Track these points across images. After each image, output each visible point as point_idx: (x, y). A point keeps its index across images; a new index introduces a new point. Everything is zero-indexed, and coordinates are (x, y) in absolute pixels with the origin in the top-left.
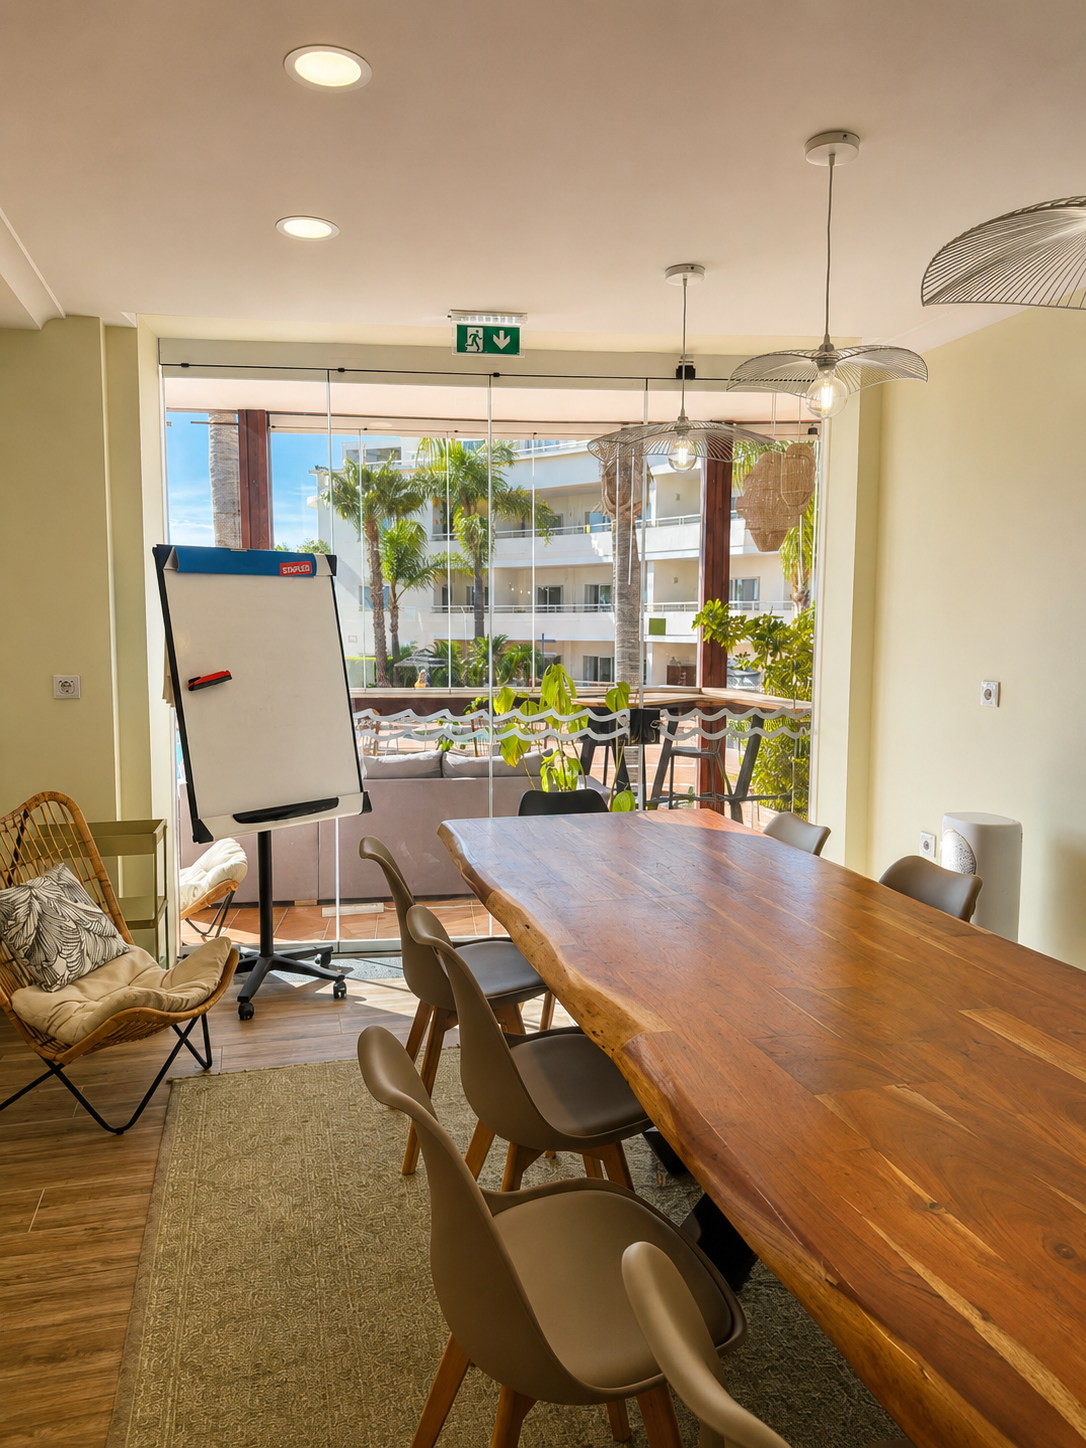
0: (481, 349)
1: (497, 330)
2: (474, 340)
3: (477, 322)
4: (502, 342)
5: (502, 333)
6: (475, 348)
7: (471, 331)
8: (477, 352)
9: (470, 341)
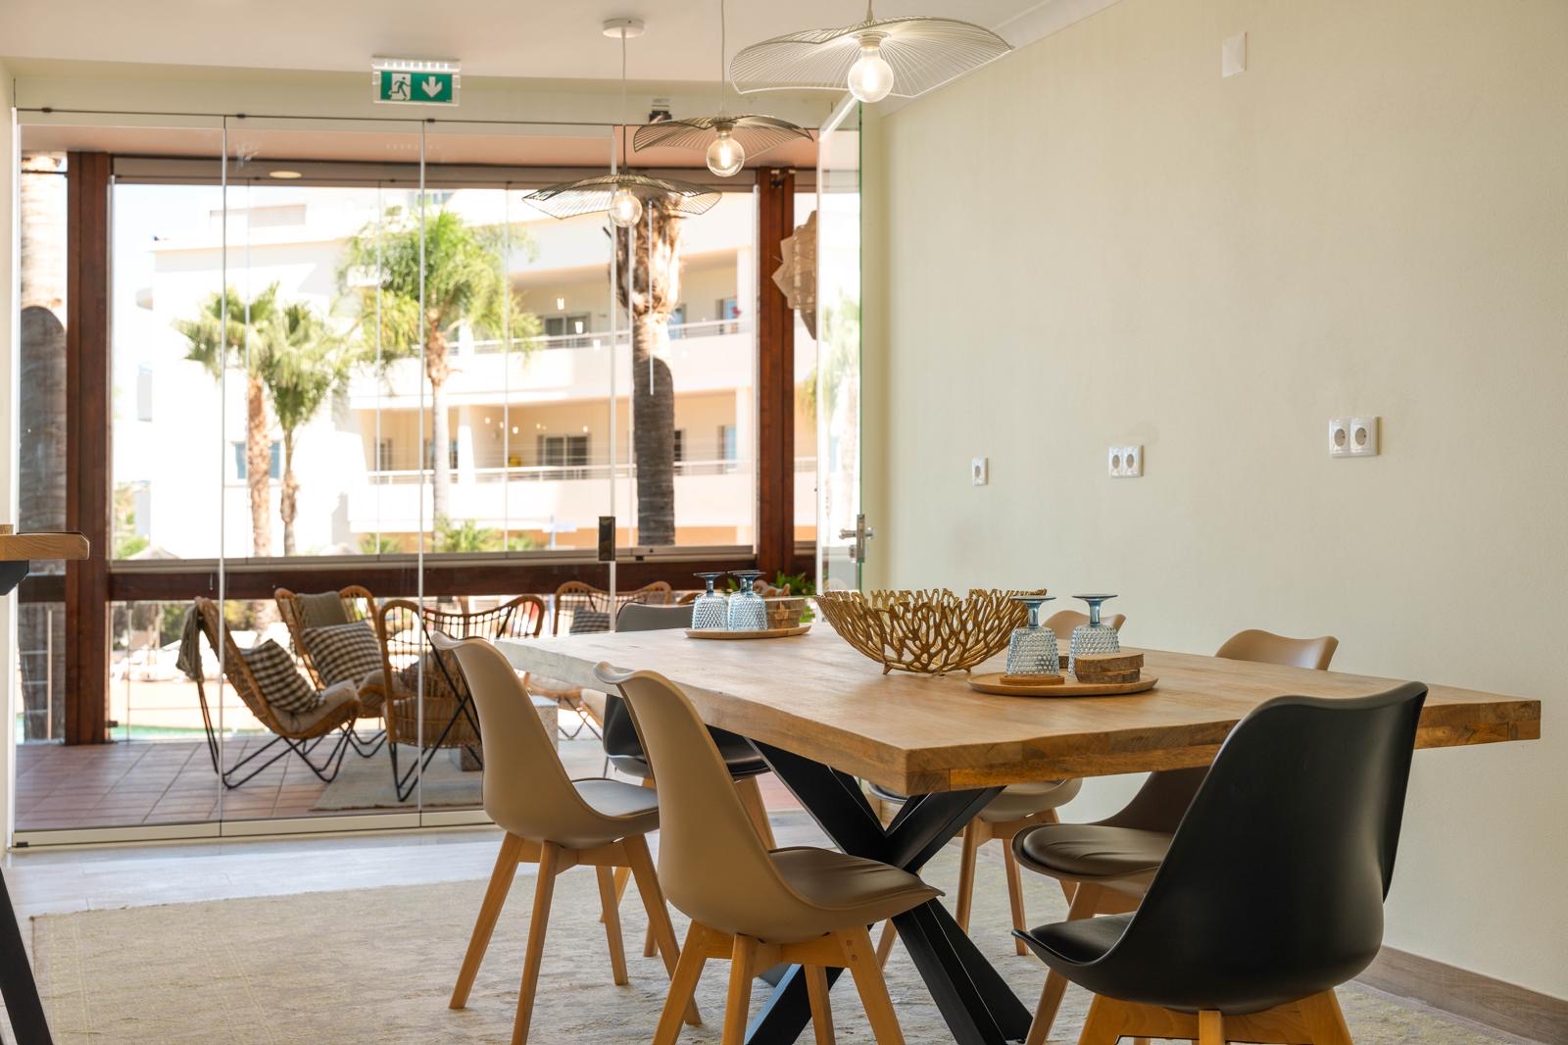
0: (408, 97)
1: (425, 77)
2: (400, 87)
3: (403, 67)
4: (432, 89)
5: (432, 80)
6: (400, 95)
7: (396, 78)
8: (404, 100)
9: (395, 88)
